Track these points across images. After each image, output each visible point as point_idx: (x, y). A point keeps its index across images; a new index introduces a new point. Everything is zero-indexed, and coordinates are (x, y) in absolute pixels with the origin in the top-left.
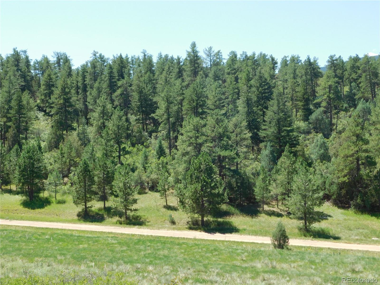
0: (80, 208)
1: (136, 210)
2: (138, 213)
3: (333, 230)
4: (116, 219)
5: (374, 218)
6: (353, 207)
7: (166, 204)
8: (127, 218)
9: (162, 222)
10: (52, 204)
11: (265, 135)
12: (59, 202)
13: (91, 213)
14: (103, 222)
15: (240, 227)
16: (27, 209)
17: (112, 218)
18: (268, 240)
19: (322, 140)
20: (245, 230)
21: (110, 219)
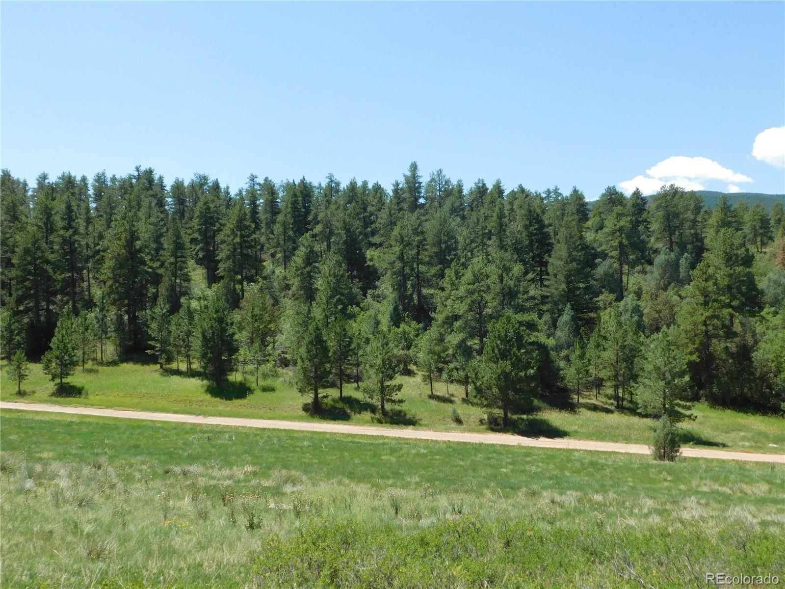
0: (309, 398)
1: (401, 401)
2: (404, 407)
3: (706, 433)
4: (367, 415)
5: (741, 414)
6: (703, 399)
7: (430, 393)
8: (385, 413)
9: (439, 420)
10: (255, 392)
11: (549, 294)
12: (265, 389)
13: (324, 406)
14: (351, 420)
15: (567, 428)
16: (218, 399)
17: (360, 413)
18: (645, 450)
19: (634, 302)
20: (576, 432)
21: (358, 416)
